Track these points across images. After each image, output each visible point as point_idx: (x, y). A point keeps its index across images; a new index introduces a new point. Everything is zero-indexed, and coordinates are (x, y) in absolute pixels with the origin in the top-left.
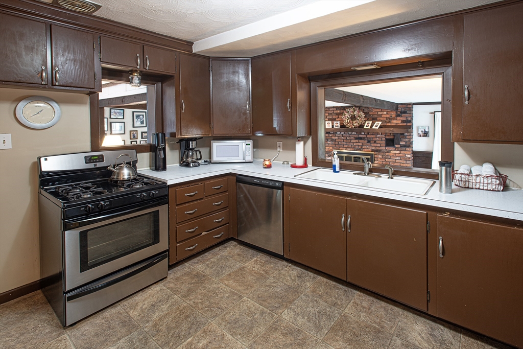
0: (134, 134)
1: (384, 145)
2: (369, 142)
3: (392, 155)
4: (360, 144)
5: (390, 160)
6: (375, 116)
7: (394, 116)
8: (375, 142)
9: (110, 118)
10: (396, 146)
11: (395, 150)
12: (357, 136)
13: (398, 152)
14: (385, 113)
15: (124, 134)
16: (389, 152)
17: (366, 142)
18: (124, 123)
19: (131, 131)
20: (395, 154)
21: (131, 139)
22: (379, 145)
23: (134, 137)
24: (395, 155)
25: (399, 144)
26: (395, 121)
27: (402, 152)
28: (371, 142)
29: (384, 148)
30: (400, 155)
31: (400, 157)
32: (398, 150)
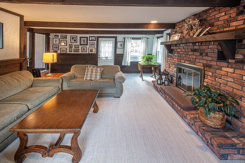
0: (70, 46)
1: (216, 59)
2: (201, 54)
3: (223, 73)
4: (194, 57)
5: (221, 81)
6: (212, 21)
7: (233, 15)
8: (207, 55)
9: (61, 39)
10: (230, 61)
11: (228, 67)
12: (192, 47)
13: (231, 70)
14: (223, 14)
15: (67, 45)
16: (220, 69)
17: (199, 54)
18: (66, 41)
19: (69, 44)
20: (227, 72)
21: (69, 48)
22: (210, 59)
23: (71, 47)
24: (227, 74)
25: (234, 58)
26: (234, 24)
27: (238, 71)
28: (203, 53)
29: (214, 63)
30: (234, 75)
31: (234, 78)
32: (231, 68)
